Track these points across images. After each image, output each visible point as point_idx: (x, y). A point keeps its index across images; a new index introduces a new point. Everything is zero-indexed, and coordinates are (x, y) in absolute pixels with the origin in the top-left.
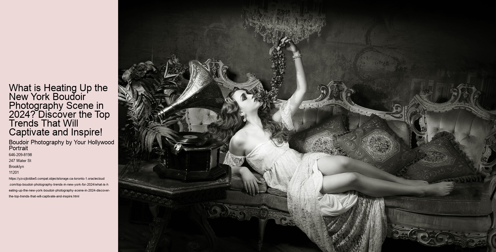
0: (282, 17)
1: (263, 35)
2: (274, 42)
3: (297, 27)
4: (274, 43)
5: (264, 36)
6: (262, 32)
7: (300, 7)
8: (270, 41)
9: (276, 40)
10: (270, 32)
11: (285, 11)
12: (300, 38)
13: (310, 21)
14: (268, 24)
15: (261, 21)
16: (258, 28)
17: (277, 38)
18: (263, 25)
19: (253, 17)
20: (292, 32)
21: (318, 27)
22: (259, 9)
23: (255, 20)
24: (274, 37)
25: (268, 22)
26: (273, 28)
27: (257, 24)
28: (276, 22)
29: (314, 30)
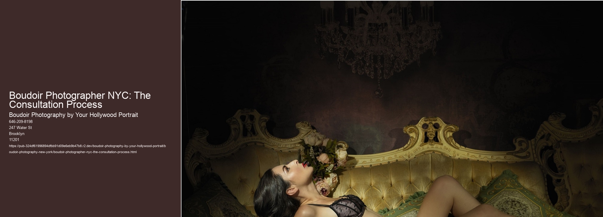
0: (377, 34)
1: (351, 65)
2: (368, 73)
3: (400, 46)
4: (370, 74)
5: (353, 65)
6: (349, 60)
7: (401, 17)
8: (362, 71)
9: (371, 68)
10: (360, 59)
11: (380, 26)
12: (406, 61)
13: (418, 35)
14: (357, 47)
15: (345, 43)
16: (342, 54)
17: (373, 65)
18: (350, 49)
19: (333, 39)
20: (393, 54)
21: (431, 42)
22: (341, 26)
23: (336, 44)
24: (368, 64)
25: (357, 44)
26: (364, 52)
27: (340, 48)
28: (369, 42)
29: (425, 47)
